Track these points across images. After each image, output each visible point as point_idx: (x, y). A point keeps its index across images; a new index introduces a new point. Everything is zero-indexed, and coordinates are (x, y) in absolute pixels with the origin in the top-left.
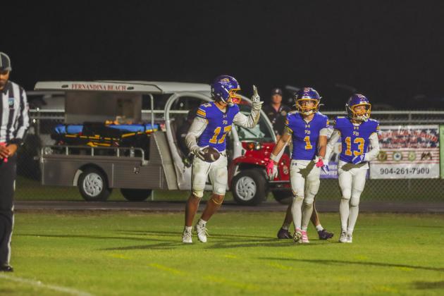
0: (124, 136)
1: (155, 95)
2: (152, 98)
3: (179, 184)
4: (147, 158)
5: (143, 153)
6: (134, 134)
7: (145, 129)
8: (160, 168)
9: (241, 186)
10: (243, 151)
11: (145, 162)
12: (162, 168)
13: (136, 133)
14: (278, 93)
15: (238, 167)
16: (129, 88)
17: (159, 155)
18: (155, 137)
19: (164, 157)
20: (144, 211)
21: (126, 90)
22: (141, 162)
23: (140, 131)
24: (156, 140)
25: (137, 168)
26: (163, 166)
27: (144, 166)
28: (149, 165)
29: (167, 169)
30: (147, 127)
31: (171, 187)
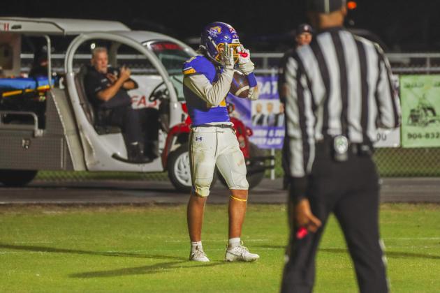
0: (5, 95)
1: (52, 36)
2: (49, 41)
3: (87, 164)
4: (42, 126)
5: (36, 118)
6: (20, 92)
7: (37, 85)
8: (62, 140)
9: (182, 166)
10: (183, 116)
11: (39, 132)
12: (65, 140)
13: (23, 90)
14: (308, 31)
15: (175, 138)
16: (13, 28)
17: (60, 122)
18: (54, 96)
19: (67, 124)
20: (59, 205)
21: (10, 29)
22: (33, 132)
23: (29, 88)
24: (54, 100)
25: (26, 140)
26: (66, 137)
27: (38, 137)
28: (44, 136)
29: (71, 141)
30: (40, 83)
31: (78, 167)
